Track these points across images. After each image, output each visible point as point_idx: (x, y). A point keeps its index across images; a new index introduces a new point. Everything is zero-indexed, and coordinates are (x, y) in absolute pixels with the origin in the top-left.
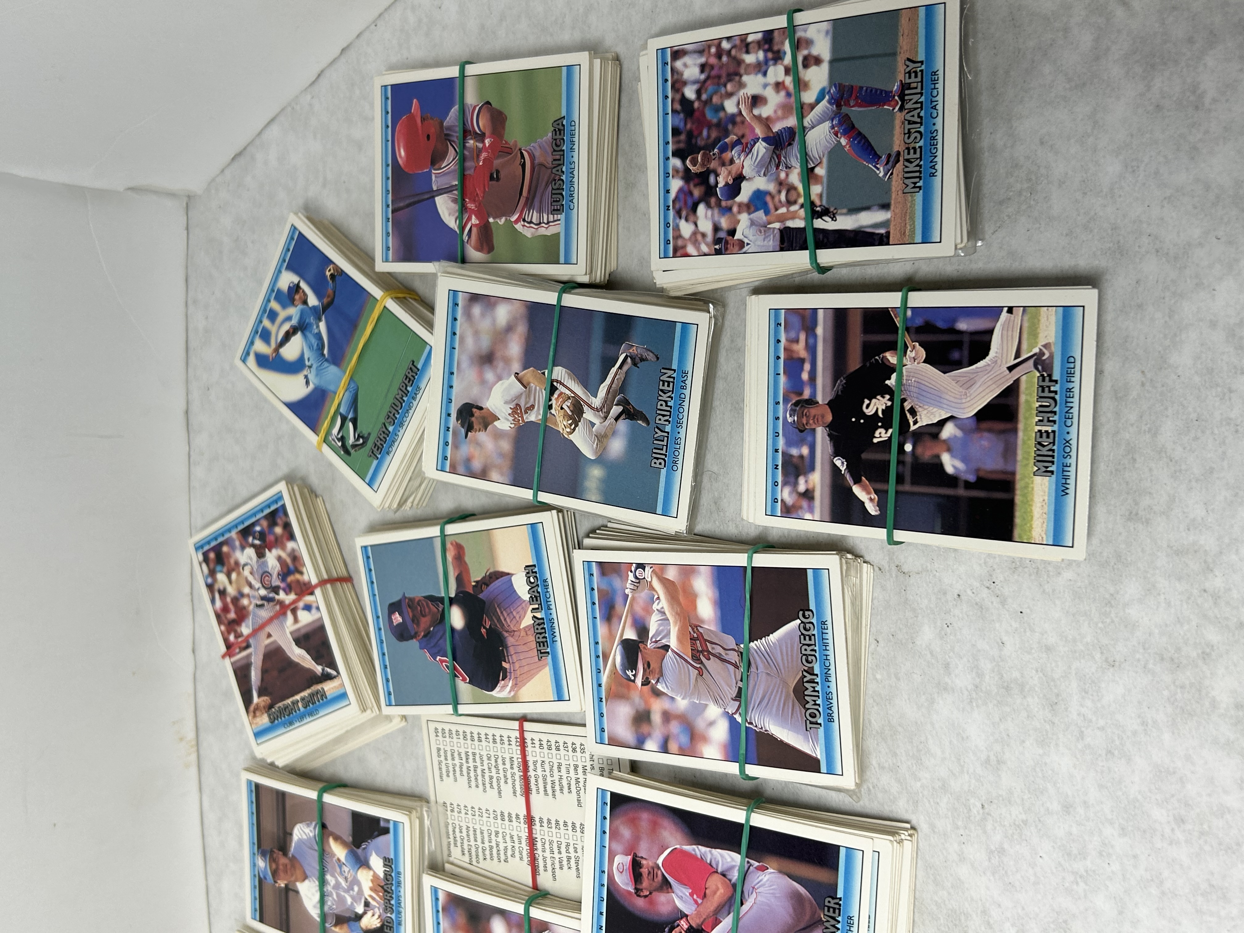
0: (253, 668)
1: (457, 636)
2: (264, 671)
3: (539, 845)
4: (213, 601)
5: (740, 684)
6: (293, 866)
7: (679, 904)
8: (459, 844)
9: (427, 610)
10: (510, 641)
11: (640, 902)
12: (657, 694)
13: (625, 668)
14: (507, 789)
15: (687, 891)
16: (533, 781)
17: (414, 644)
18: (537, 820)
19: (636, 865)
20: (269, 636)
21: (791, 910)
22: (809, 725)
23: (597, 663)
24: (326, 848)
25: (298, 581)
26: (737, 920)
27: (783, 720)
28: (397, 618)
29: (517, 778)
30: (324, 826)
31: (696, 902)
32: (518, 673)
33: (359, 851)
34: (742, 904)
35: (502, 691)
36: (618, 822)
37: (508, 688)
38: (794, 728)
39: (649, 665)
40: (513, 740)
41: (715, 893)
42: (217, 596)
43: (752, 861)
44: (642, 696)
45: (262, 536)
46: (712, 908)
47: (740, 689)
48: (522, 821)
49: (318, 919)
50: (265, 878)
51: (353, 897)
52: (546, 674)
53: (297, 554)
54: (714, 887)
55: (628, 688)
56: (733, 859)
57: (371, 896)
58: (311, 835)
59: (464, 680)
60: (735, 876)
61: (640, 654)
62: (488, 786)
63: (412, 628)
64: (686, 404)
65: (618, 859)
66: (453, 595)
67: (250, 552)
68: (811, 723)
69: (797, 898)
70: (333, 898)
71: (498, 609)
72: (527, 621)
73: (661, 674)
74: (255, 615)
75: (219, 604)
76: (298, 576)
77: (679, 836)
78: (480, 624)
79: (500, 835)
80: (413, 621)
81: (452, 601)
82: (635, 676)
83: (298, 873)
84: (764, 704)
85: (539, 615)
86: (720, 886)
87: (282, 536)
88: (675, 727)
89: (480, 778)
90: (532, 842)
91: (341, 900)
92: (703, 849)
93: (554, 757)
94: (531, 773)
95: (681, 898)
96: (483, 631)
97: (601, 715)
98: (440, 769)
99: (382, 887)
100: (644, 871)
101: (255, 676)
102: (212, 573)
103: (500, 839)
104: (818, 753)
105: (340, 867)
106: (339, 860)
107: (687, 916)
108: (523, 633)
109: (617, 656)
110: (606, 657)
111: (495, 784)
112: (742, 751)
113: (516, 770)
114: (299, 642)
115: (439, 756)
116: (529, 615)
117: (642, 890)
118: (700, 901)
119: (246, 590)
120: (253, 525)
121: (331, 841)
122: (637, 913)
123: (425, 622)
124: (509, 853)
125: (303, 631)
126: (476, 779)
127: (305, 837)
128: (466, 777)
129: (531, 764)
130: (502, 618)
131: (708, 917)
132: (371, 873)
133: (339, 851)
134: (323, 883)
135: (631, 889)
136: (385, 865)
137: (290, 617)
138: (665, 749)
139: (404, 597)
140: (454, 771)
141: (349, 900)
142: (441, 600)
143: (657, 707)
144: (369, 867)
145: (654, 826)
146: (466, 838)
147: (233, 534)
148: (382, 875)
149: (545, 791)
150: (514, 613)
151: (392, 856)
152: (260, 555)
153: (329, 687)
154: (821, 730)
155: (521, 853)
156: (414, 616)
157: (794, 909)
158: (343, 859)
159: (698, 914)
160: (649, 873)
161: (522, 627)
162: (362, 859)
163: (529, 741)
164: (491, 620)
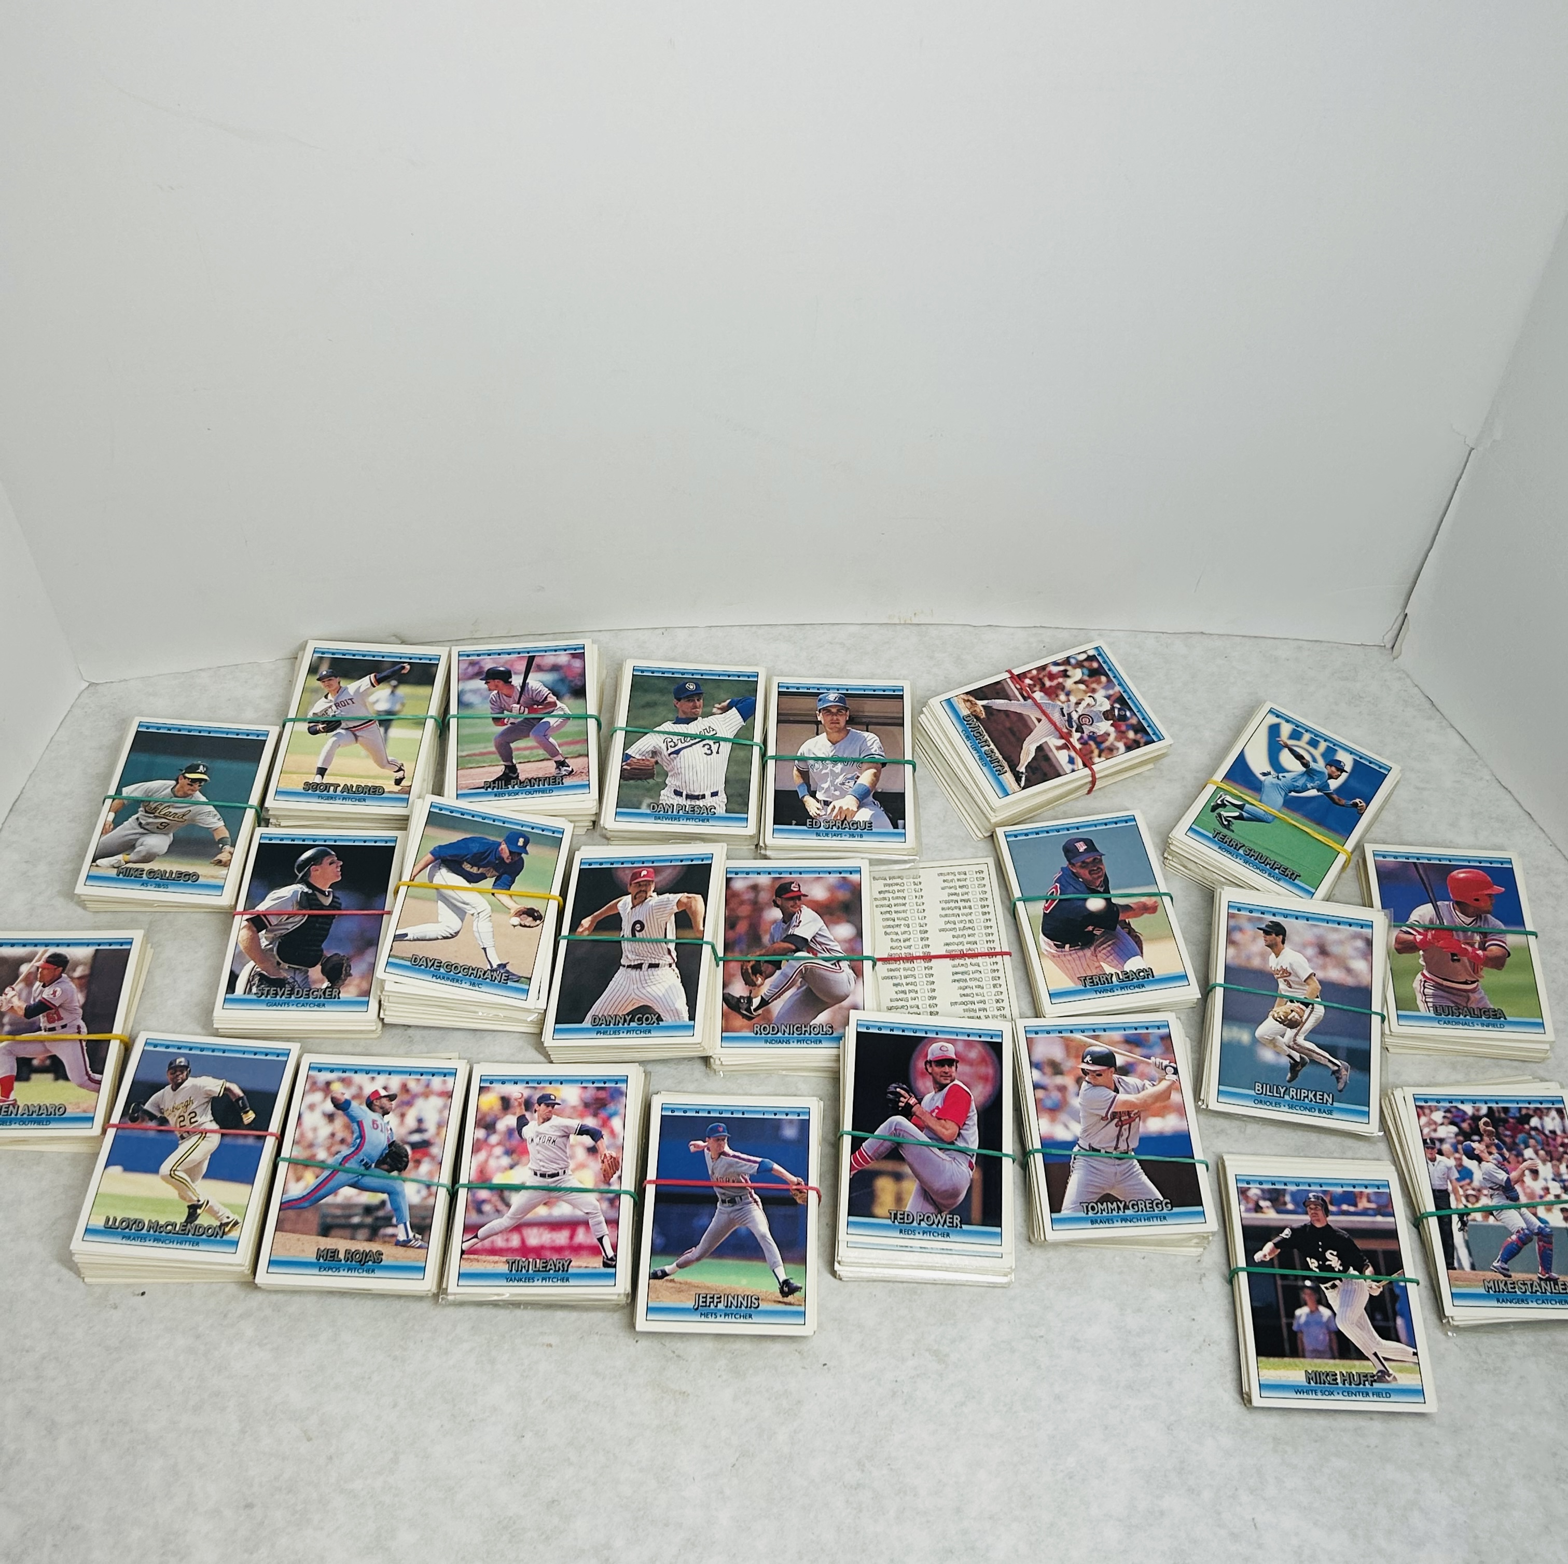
0: (1006, 701)
1: (1080, 903)
2: (1007, 713)
3: (908, 965)
4: (1056, 664)
5: (1103, 1151)
6: (839, 731)
7: (927, 1098)
8: (887, 888)
9: (1095, 876)
10: (1088, 952)
11: (921, 1064)
12: (1079, 1081)
13: (1091, 1054)
14: (948, 937)
15: (939, 1104)
16: (962, 961)
17: (1065, 863)
18: (930, 964)
19: (950, 1062)
20: (1039, 721)
21: (944, 1188)
22: (1085, 1205)
23: (1088, 1030)
24: (865, 766)
25: (1092, 752)
26: (928, 1146)
27: (1085, 1185)
28: (1082, 847)
29: (960, 947)
30: (884, 765)
31: (933, 1111)
32: (1064, 959)
33: (871, 798)
34: (940, 1149)
35: (1046, 944)
36: (979, 1047)
37: (1049, 949)
38: (1079, 1193)
39: (1100, 1075)
40: (992, 945)
41: (944, 1127)
42: (1062, 668)
43: (975, 1158)
44: (1074, 1068)
45: (1123, 718)
46: (930, 1124)
47: (1099, 1151)
48: (925, 950)
49: (799, 754)
50: (820, 700)
51: (828, 789)
52: (1068, 984)
53: (1115, 752)
54: (947, 1126)
55: (1077, 1057)
56: (973, 1142)
57: (834, 807)
58: (873, 751)
59: (1046, 908)
60: (960, 1144)
61: (1104, 1068)
62: (947, 919)
63: (1078, 861)
64: (1307, 1112)
65: (950, 1046)
66: (1114, 901)
67: (1107, 706)
68: (1087, 1207)
69: (955, 1194)
70: (821, 770)
71: (1110, 943)
72: (1108, 969)
73: (1095, 1086)
74: (1054, 706)
75: (1055, 669)
76: (1096, 752)
77: (981, 1099)
78: (1096, 926)
79: (906, 929)
80: (1083, 862)
81: (1108, 900)
82: (1087, 1063)
83: (835, 736)
84: (1091, 1171)
85: (1114, 979)
86: (949, 1132)
87: (1127, 738)
88: (1056, 1095)
89: (950, 912)
90: (911, 959)
91: (824, 778)
92: (975, 1118)
93: (987, 983)
94: (968, 961)
95: (933, 1099)
96: (1090, 928)
97: (1048, 1032)
98: (948, 874)
99: (845, 819)
100: (947, 1069)
101: (999, 704)
102: (1080, 665)
103: (903, 929)
104: (1066, 1212)
105: (852, 778)
106: (858, 777)
107: (920, 1103)
108: (1097, 964)
109: (1099, 1048)
110: (1096, 1038)
111: (949, 926)
112: (1054, 1151)
113: (969, 946)
114: (1040, 749)
115: (959, 873)
116: (1113, 971)
117: (931, 1066)
118: (934, 1114)
119: (1073, 699)
120: (1131, 709)
121: (873, 771)
122: (912, 1062)
123: (1085, 873)
124: (895, 937)
125: (1050, 755)
126: (949, 909)
127: (869, 744)
128: (947, 898)
129: (974, 961)
130: (1104, 946)
131: (924, 1122)
132: (855, 809)
133: (866, 778)
134: (835, 760)
135: (929, 1057)
136: (865, 823)
137: (1061, 742)
138: (1036, 1086)
139: (1101, 855)
140: (951, 888)
141: (825, 786)
142: (1107, 891)
143: (1068, 1081)
144: (859, 807)
145: (985, 1079)
146: (895, 896)
147: (1118, 688)
148: (856, 819)
149: (957, 973)
150: (1111, 957)
151: (874, 830)
152: (1107, 715)
153: (1008, 778)
154: (1083, 1215)
155: (897, 948)
156: (1088, 863)
157: (945, 1191)
158: (859, 781)
159: (923, 1113)
160: (946, 1073)
161: (1102, 964)
162: (865, 801)
163: (994, 959)
164: (1102, 935)
